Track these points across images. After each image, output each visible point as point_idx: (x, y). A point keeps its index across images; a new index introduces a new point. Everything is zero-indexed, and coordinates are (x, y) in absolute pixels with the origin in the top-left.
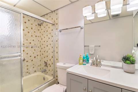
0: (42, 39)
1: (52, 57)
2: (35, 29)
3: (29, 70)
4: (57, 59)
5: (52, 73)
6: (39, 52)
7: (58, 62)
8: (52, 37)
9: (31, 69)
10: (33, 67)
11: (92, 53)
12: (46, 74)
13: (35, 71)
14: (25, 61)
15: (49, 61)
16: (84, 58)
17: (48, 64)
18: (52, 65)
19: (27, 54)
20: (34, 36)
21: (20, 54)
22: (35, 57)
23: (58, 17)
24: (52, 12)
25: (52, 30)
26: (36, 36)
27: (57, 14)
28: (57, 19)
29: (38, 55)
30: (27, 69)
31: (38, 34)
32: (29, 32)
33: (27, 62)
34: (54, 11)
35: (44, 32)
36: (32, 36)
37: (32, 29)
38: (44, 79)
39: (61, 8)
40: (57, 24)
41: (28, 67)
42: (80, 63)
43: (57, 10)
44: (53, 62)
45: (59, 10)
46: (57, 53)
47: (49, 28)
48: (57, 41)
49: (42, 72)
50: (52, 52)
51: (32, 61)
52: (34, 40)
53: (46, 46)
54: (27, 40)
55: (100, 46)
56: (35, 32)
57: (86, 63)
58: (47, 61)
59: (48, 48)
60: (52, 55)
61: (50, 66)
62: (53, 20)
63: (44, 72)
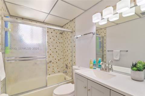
0: (64, 45)
1: (71, 61)
2: (59, 37)
3: (54, 70)
4: (74, 63)
5: (71, 74)
6: (62, 56)
7: (75, 65)
8: (71, 42)
9: (56, 69)
10: (58, 68)
11: (117, 59)
12: (67, 75)
13: (59, 72)
14: (52, 63)
15: (69, 64)
16: (94, 62)
17: (68, 67)
18: (71, 68)
19: (53, 57)
20: (58, 43)
21: (45, 56)
22: (59, 60)
23: (75, 25)
24: (71, 21)
25: (71, 37)
26: (60, 43)
27: (74, 23)
28: (74, 27)
29: (61, 59)
30: (53, 69)
31: (61, 41)
32: (54, 40)
33: (53, 63)
34: (72, 20)
35: (65, 38)
36: (56, 43)
37: (56, 37)
38: (65, 79)
39: (78, 17)
40: (74, 31)
41: (54, 68)
42: (91, 66)
43: (75, 19)
44: (71, 65)
45: (76, 18)
46: (75, 57)
47: (69, 35)
48: (74, 46)
49: (64, 73)
50: (71, 56)
51: (57, 63)
52: (58, 46)
53: (67, 51)
54: (53, 46)
55: (127, 51)
56: (59, 39)
57: (95, 67)
58: (68, 64)
59: (68, 53)
60: (71, 58)
61: (70, 69)
62: (72, 28)
63: (65, 73)
